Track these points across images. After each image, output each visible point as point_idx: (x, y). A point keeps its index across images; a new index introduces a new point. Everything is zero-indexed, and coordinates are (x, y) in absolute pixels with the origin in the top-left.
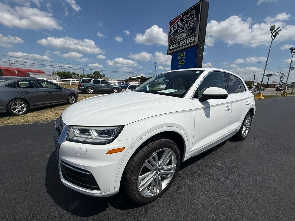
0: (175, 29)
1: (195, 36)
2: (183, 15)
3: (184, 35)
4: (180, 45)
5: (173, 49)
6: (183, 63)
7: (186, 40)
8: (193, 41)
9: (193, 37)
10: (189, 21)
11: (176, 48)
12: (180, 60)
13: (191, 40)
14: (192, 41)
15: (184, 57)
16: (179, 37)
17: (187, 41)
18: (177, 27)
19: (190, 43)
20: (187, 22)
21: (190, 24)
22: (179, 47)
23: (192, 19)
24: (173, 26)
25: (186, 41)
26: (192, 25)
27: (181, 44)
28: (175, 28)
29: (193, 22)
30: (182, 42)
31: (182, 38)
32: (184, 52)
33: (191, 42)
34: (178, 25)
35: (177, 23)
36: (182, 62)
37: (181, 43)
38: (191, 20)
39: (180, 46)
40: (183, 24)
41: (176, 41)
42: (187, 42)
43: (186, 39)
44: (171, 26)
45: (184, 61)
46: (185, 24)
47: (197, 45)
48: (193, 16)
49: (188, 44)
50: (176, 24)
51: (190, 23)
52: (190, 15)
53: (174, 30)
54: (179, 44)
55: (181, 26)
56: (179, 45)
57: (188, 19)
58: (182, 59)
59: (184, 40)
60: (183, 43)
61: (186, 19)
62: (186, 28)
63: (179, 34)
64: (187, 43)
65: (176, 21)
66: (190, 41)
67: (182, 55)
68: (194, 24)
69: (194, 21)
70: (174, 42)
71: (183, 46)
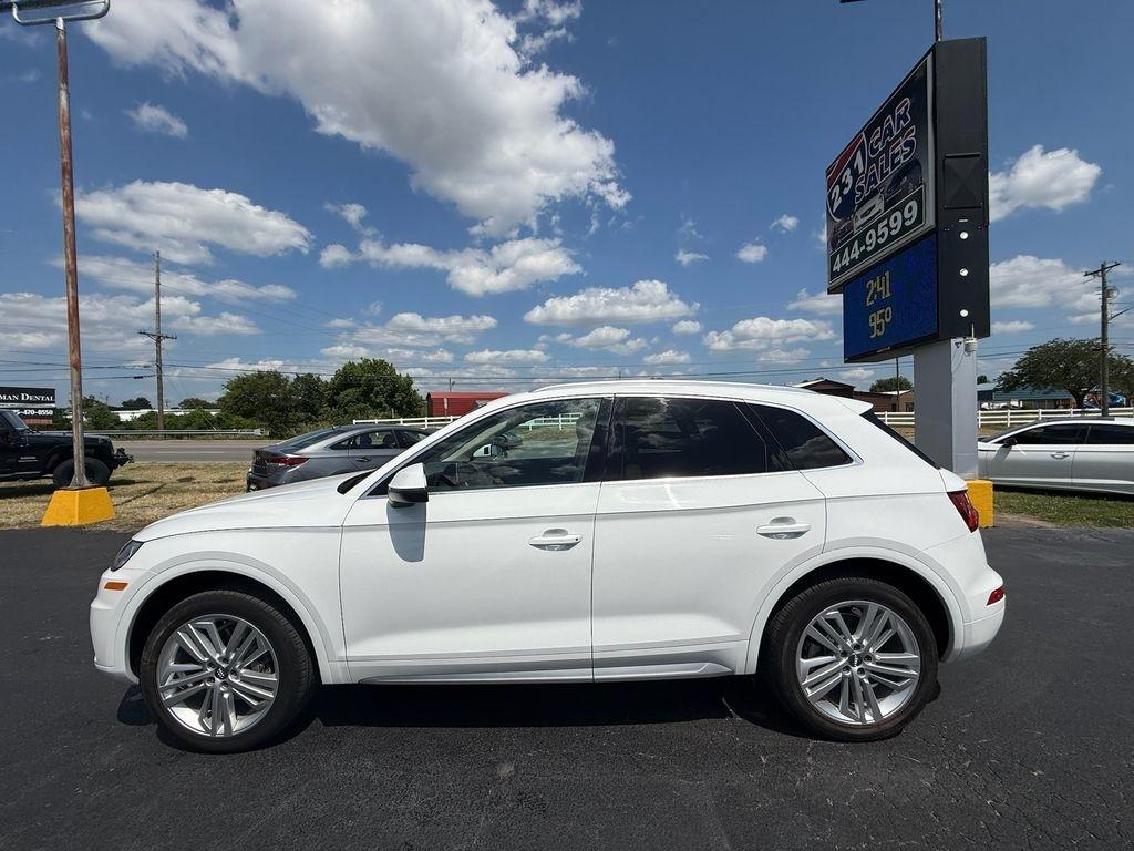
0: (846, 191)
1: (919, 197)
2: (869, 130)
3: (878, 203)
4: (867, 246)
5: (844, 268)
6: (887, 320)
7: (885, 222)
8: (914, 219)
9: (913, 204)
10: (889, 144)
11: (853, 262)
12: (874, 309)
13: (907, 215)
14: (910, 219)
15: (889, 295)
16: (862, 217)
17: (893, 225)
18: (850, 180)
19: (905, 229)
20: (886, 151)
21: (895, 156)
22: (864, 255)
23: (901, 134)
24: (839, 182)
25: (888, 225)
26: (905, 157)
27: (871, 241)
28: (843, 186)
29: (906, 145)
30: (872, 232)
31: (873, 216)
32: (887, 274)
33: (908, 223)
34: (855, 174)
35: (851, 165)
36: (882, 317)
37: (870, 238)
38: (897, 137)
39: (869, 249)
40: (871, 161)
41: (852, 234)
42: (890, 229)
43: (888, 217)
44: (830, 183)
45: (889, 308)
46: (876, 161)
47: (934, 232)
48: (905, 120)
49: (898, 236)
50: (848, 171)
51: (896, 151)
52: (891, 121)
53: (841, 194)
54: (862, 242)
55: (863, 172)
56: (863, 248)
57: (885, 137)
58: (880, 304)
59: (880, 225)
60: (877, 238)
61: (878, 140)
62: (883, 176)
63: (861, 205)
64: (894, 233)
65: (846, 159)
66: (904, 220)
67: (881, 286)
68: (912, 147)
69: (908, 138)
70: (843, 242)
71: (878, 246)
